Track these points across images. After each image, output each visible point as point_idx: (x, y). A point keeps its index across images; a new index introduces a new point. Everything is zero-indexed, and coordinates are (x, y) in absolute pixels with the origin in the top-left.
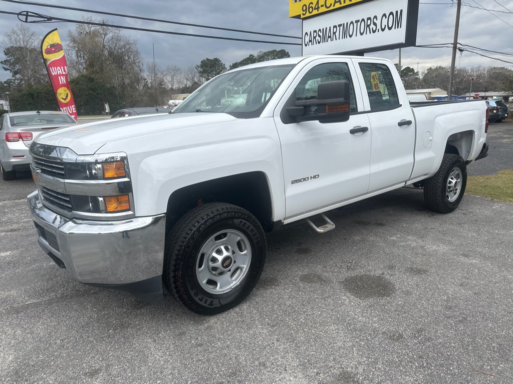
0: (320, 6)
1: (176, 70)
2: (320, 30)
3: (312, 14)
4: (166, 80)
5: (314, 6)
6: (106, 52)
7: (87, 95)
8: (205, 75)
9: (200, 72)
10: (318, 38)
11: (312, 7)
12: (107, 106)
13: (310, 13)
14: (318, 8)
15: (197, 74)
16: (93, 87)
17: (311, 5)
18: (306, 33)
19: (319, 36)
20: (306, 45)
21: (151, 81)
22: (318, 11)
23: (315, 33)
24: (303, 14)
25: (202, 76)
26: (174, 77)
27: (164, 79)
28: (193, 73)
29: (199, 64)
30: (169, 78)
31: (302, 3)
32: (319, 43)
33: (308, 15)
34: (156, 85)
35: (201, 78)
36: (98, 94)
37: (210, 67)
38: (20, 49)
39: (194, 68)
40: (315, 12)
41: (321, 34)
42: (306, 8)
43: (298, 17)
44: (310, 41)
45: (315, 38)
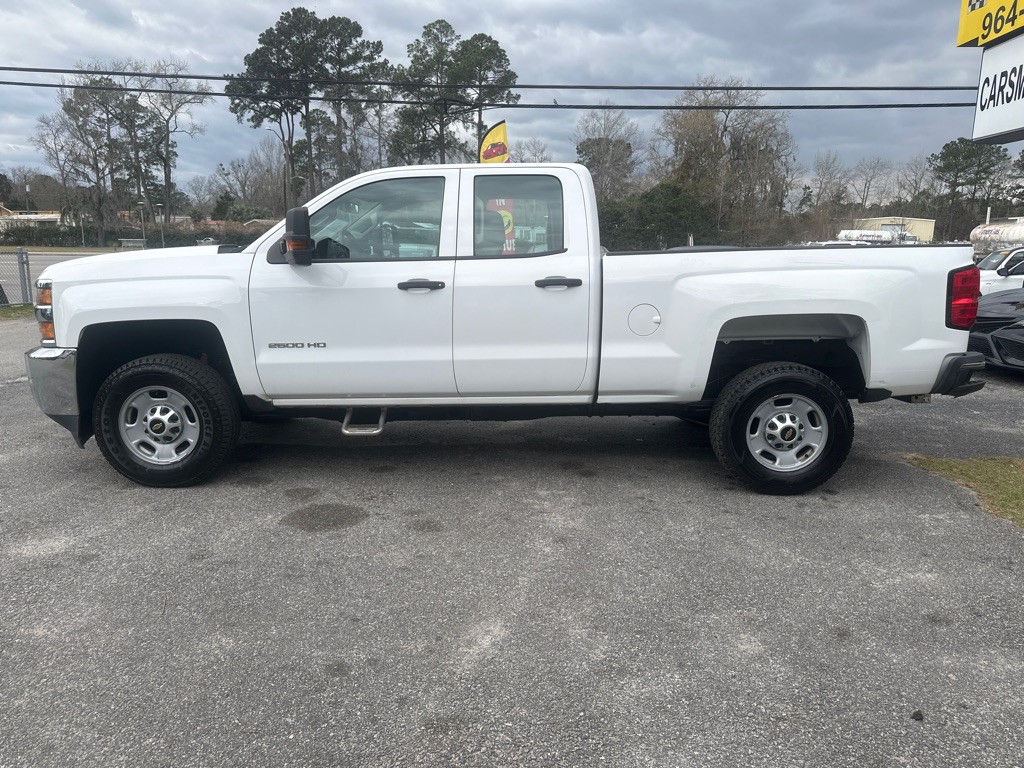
0: (1017, 13)
1: (878, 167)
2: (1014, 70)
3: (1000, 34)
4: (851, 189)
5: (1005, 14)
6: (727, 141)
7: (662, 220)
8: (950, 176)
9: (938, 169)
10: (1008, 89)
11: (1002, 17)
12: (691, 239)
13: (997, 31)
14: (1015, 17)
15: (929, 175)
16: (675, 205)
17: (1001, 13)
18: (987, 80)
19: (1011, 85)
20: (982, 108)
21: (818, 190)
22: (1013, 25)
23: (1004, 78)
24: (984, 37)
25: (940, 178)
26: (872, 183)
27: (849, 186)
28: (920, 173)
29: (938, 151)
30: (860, 184)
31: (983, 12)
32: (1009, 100)
33: (993, 36)
34: (826, 197)
35: (937, 183)
36: (681, 217)
37: (965, 158)
38: (598, 142)
39: (924, 160)
40: (1008, 28)
41: (1015, 79)
42: (991, 20)
43: (973, 43)
44: (992, 97)
45: (1001, 89)
